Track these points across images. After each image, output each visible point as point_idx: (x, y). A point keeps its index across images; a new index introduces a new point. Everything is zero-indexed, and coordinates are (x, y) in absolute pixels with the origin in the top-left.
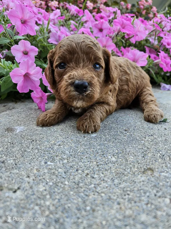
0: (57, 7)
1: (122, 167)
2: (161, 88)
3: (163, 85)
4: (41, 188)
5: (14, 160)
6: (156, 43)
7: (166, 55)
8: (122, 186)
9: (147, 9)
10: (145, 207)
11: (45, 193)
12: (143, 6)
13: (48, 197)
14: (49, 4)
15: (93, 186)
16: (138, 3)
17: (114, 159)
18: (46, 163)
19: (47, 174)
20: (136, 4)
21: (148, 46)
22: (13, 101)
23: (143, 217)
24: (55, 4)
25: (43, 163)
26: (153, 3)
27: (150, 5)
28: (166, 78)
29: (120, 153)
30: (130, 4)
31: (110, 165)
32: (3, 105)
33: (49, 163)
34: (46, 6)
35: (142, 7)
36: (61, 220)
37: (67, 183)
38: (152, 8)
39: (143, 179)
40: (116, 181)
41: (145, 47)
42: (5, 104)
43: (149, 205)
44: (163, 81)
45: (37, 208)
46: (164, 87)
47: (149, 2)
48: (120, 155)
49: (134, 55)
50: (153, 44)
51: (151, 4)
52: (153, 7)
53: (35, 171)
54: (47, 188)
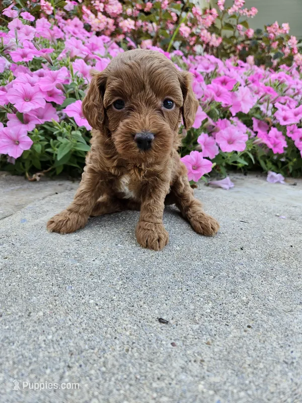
0: (132, 29)
1: (183, 254)
2: (268, 179)
3: (271, 173)
4: (115, 260)
5: (88, 239)
6: (269, 113)
7: (279, 133)
8: (180, 266)
9: (281, 40)
10: (193, 278)
11: (118, 263)
12: (275, 35)
13: (120, 266)
14: (121, 24)
15: (156, 263)
16: (266, 28)
17: (178, 248)
18: (117, 245)
19: (118, 252)
20: (264, 30)
21: (257, 118)
22: (68, 179)
23: (189, 283)
24: (130, 24)
25: (114, 244)
26: (290, 31)
27: (286, 33)
28: (280, 165)
29: (186, 245)
30: (253, 29)
31: (174, 252)
32: (58, 183)
33: (119, 245)
34: (114, 27)
35: (272, 35)
36: (131, 278)
37: (135, 259)
38: (289, 38)
39: (199, 263)
40: (176, 263)
41: (253, 118)
42: (61, 183)
43: (196, 278)
44: (273, 168)
45: (113, 271)
46: (272, 176)
47: (285, 29)
48: (185, 246)
49: (231, 133)
50: (265, 116)
51: (288, 32)
52: (292, 37)
53: (108, 250)
54: (119, 261)
